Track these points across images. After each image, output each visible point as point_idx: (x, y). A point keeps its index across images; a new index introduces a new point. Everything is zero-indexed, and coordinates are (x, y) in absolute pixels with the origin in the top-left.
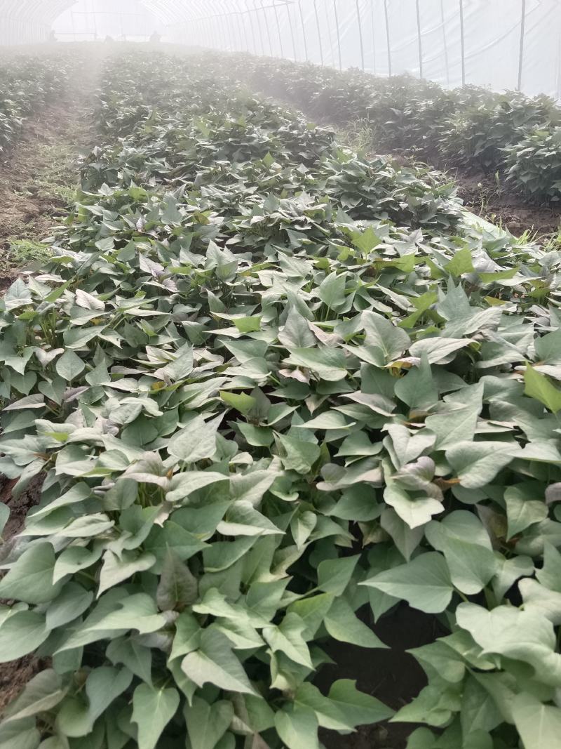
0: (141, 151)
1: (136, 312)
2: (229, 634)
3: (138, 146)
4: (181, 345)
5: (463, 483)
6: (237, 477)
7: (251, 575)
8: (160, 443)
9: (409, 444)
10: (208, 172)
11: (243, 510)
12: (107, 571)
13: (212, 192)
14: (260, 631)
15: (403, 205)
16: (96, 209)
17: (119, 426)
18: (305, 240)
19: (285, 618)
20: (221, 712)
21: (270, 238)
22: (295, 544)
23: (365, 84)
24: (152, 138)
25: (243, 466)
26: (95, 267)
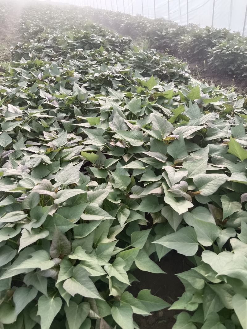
0: (41, 45)
1: (38, 115)
2: (87, 269)
3: (39, 43)
4: (61, 131)
5: (201, 194)
6: (91, 192)
7: (98, 240)
8: (51, 177)
9: (175, 175)
10: (73, 54)
11: (93, 208)
12: (24, 239)
13: (75, 63)
14: (103, 267)
15: (164, 72)
16: (18, 70)
17: (30, 169)
18: (120, 85)
19: (116, 260)
20: (84, 308)
21: (103, 84)
22: (119, 224)
23: (145, 21)
24: (46, 39)
25: (93, 188)
26: (18, 95)
